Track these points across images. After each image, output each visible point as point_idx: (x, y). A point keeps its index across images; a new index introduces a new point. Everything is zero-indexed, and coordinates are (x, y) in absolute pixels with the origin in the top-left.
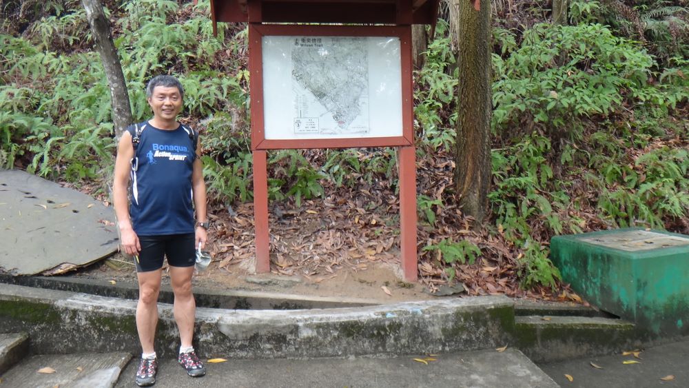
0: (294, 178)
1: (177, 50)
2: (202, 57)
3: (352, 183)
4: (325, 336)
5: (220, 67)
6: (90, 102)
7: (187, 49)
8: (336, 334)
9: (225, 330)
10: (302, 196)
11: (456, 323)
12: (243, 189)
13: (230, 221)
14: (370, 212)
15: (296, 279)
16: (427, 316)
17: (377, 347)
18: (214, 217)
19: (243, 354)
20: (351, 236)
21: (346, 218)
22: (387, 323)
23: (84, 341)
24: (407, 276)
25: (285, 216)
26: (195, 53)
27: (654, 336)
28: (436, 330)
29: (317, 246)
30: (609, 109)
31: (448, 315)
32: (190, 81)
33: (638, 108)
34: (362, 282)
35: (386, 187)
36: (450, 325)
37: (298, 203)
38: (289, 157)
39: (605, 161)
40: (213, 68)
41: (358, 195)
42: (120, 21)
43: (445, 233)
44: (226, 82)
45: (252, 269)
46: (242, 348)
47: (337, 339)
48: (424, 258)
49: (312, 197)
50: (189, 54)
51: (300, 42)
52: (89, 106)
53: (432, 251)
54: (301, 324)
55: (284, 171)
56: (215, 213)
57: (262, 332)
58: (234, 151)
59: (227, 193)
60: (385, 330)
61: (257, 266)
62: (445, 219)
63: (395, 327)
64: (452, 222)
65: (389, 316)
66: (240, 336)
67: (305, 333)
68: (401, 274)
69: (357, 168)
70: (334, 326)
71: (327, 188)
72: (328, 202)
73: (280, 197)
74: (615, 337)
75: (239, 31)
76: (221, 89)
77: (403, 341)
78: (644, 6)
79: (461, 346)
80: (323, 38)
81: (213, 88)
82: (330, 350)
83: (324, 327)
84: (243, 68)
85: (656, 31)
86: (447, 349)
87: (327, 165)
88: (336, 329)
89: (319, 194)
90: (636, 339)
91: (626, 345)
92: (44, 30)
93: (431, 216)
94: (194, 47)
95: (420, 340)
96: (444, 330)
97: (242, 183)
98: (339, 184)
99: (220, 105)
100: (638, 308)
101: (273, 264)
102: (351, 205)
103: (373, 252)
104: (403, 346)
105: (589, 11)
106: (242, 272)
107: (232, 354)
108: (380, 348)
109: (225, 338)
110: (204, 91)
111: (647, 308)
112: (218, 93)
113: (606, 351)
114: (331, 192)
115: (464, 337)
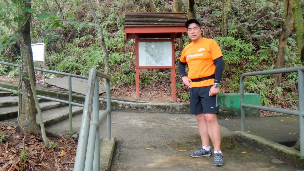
0: (145, 79)
1: (112, 46)
2: (119, 48)
3: (160, 81)
4: (153, 108)
5: (124, 51)
6: (92, 60)
7: (115, 46)
8: (155, 108)
9: (131, 106)
10: (147, 83)
11: (183, 107)
12: (132, 81)
13: (129, 88)
14: (165, 87)
15: (146, 100)
16: (176, 105)
17: (164, 111)
18: (125, 87)
19: (135, 111)
20: (159, 92)
21: (158, 88)
22: (167, 106)
23: (102, 107)
24: (173, 100)
25: (143, 88)
26: (117, 47)
27: (236, 116)
28: (178, 108)
29: (151, 94)
30: (239, 62)
31: (181, 105)
32: (117, 55)
33: (249, 62)
34: (161, 101)
35: (169, 82)
36: (181, 107)
37: (146, 85)
38: (144, 74)
39: (235, 77)
40: (122, 51)
41: (161, 84)
42: (95, 39)
43: (184, 92)
44: (126, 55)
45: (136, 97)
46: (134, 110)
47: (155, 109)
48: (178, 97)
49: (150, 84)
50: (116, 48)
51: (147, 43)
52: (91, 61)
53: (180, 96)
54: (147, 105)
55: (143, 77)
56: (125, 86)
57: (139, 106)
58: (130, 72)
59: (128, 82)
60: (166, 108)
61: (137, 97)
62: (185, 89)
63: (169, 107)
64: (187, 90)
65: (167, 104)
66: (134, 107)
67: (148, 107)
68: (172, 100)
69: (162, 77)
70: (155, 106)
71: (153, 82)
72: (154, 85)
73: (141, 83)
74: (224, 114)
75: (128, 41)
76: (125, 57)
77: (170, 110)
78: (255, 30)
79: (184, 113)
80: (153, 42)
81: (123, 57)
82: (154, 111)
83: (152, 106)
84: (130, 51)
85: (257, 38)
86: (181, 113)
87: (153, 76)
88: (155, 107)
89: (151, 83)
90: (231, 116)
91: (227, 117)
92: (77, 42)
93: (181, 88)
94: (117, 46)
95: (174, 110)
96: (180, 109)
97: (132, 80)
98: (157, 81)
99: (125, 61)
100: (231, 108)
101: (140, 97)
102: (160, 86)
103: (165, 95)
104: (170, 112)
105: (234, 33)
106: (133, 98)
107: (132, 111)
108: (165, 112)
109: (131, 107)
110: (120, 57)
111: (233, 108)
112: (124, 58)
113: (222, 118)
114: (154, 83)
115: (185, 110)
